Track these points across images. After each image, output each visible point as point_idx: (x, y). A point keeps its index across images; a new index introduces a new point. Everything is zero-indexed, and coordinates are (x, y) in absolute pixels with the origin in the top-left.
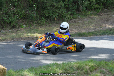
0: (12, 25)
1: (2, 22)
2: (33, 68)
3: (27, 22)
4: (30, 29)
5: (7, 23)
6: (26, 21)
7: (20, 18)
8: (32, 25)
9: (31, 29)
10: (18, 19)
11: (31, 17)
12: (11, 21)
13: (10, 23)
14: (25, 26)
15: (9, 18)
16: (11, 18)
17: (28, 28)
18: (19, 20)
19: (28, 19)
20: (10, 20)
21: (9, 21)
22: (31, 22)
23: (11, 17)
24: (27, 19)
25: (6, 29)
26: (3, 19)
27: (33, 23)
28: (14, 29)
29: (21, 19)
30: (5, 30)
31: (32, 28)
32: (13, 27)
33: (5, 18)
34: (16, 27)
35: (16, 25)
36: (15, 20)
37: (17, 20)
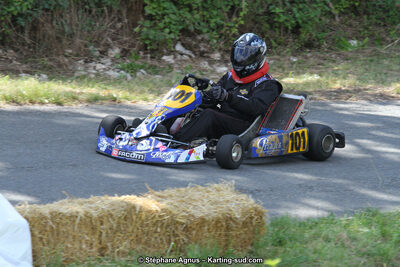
0: (303, 36)
1: (267, 26)
2: (374, 215)
3: (366, 28)
4: (375, 58)
5: (286, 28)
6: (361, 22)
7: (336, 12)
8: (382, 41)
9: (378, 54)
10: (330, 13)
11: (380, 6)
12: (300, 21)
13: (296, 29)
14: (354, 42)
15: (295, 10)
16: (300, 9)
17: (368, 50)
18: (334, 17)
19: (368, 14)
20: (297, 15)
21: (293, 22)
22: (383, 30)
23: (301, 6)
24: (365, 17)
25: (279, 54)
26: (269, 13)
27: (388, 33)
28: (309, 55)
29: (342, 14)
30: (276, 57)
31: (383, 50)
32: (309, 45)
33: (278, 10)
34: (319, 46)
35: (319, 40)
36: (317, 20)
37: (323, 18)
